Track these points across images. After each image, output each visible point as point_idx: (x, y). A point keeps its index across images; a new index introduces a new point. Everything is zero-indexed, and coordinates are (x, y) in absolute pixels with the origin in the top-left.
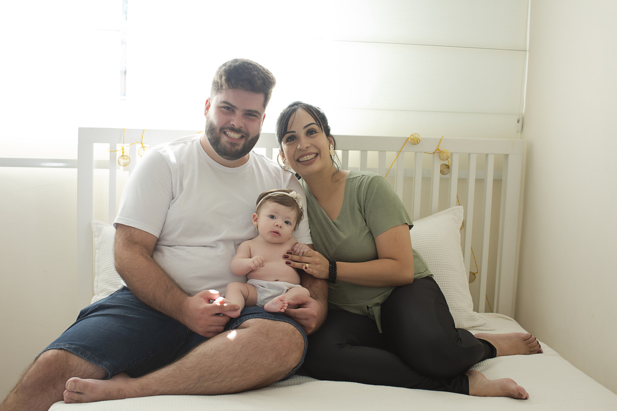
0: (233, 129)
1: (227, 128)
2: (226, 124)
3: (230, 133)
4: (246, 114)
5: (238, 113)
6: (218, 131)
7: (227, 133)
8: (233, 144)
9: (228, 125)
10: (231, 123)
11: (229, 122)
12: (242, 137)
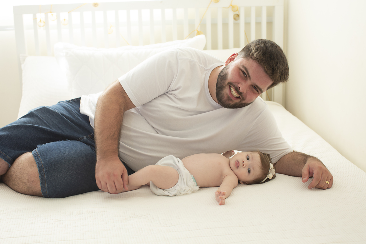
0: (237, 90)
1: (234, 86)
2: (235, 82)
3: (233, 90)
4: (252, 86)
5: (249, 82)
6: (227, 82)
7: (231, 89)
8: (229, 99)
9: (236, 85)
10: (239, 85)
11: (239, 83)
12: (239, 98)
